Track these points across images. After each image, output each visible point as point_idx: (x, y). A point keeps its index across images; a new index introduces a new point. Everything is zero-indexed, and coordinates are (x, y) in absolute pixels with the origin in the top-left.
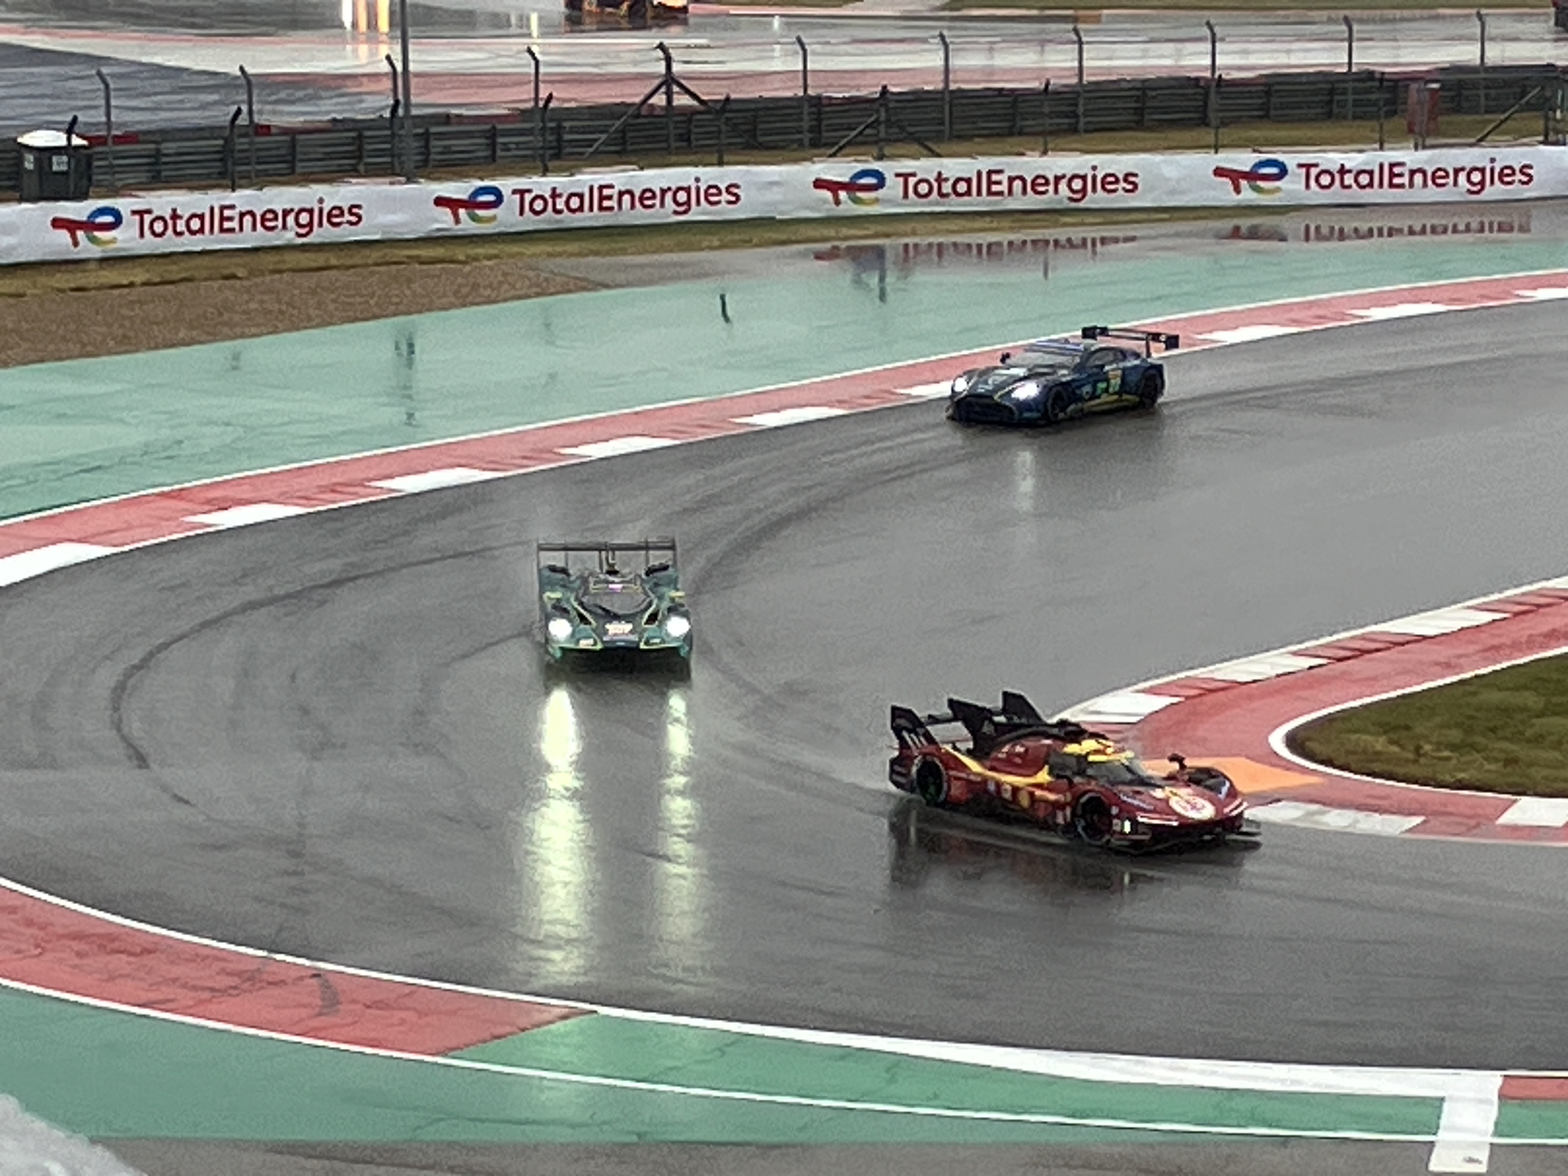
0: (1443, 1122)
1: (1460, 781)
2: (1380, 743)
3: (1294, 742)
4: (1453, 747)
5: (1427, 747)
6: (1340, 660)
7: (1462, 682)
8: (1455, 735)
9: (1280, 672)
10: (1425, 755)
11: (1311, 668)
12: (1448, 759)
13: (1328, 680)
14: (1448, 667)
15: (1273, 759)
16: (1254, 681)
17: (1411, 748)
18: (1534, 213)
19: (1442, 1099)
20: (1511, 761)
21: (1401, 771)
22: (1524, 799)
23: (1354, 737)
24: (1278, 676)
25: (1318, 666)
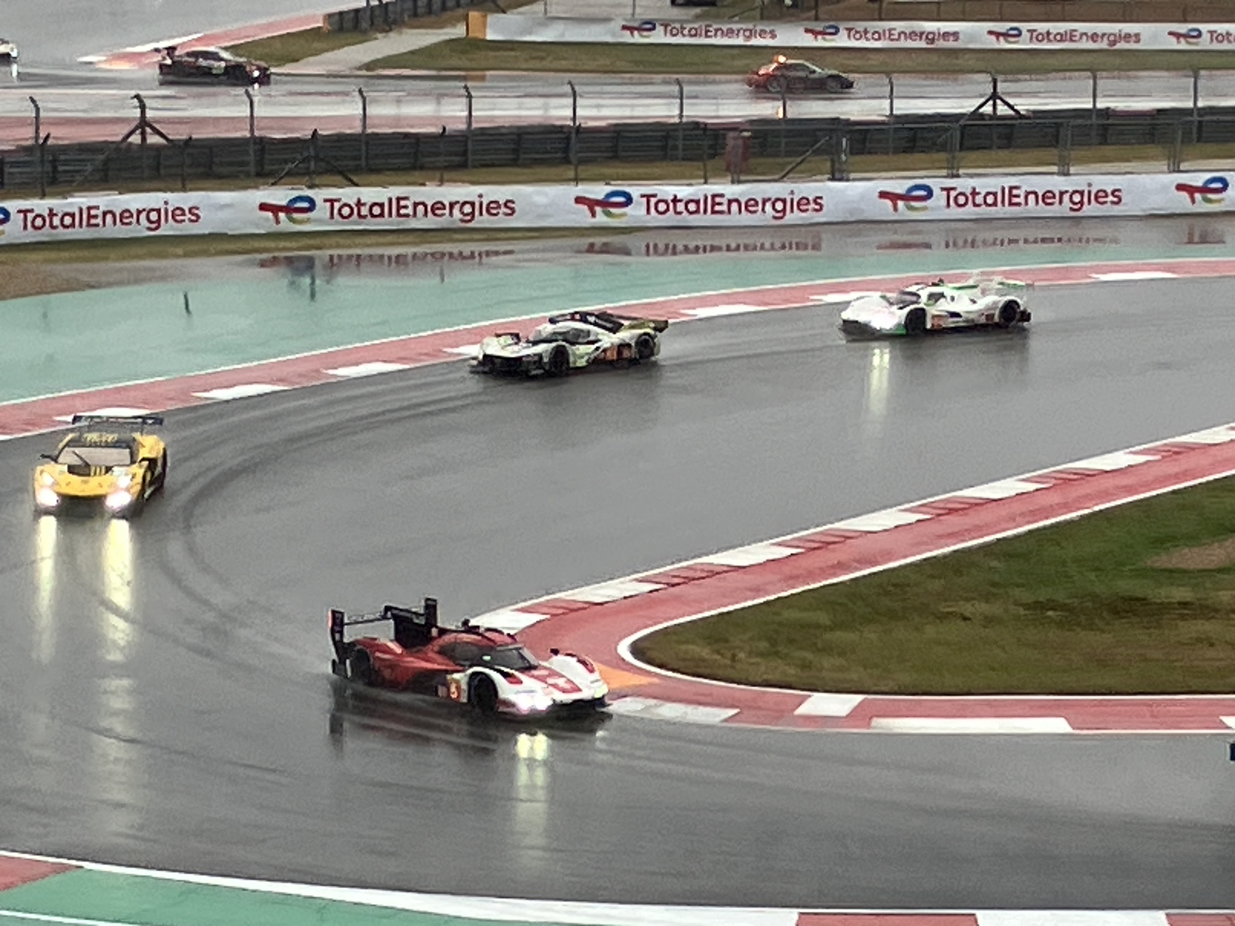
1: (766, 680)
2: (705, 652)
3: (637, 650)
4: (762, 655)
5: (742, 655)
6: (673, 585)
7: (767, 603)
8: (763, 645)
9: (627, 594)
10: (740, 661)
11: (651, 592)
12: (758, 664)
13: (663, 602)
14: (757, 591)
15: (622, 664)
16: (607, 602)
17: (729, 655)
18: (824, 236)
20: (806, 666)
21: (720, 673)
22: (816, 695)
23: (683, 647)
24: (625, 598)
25: (657, 590)
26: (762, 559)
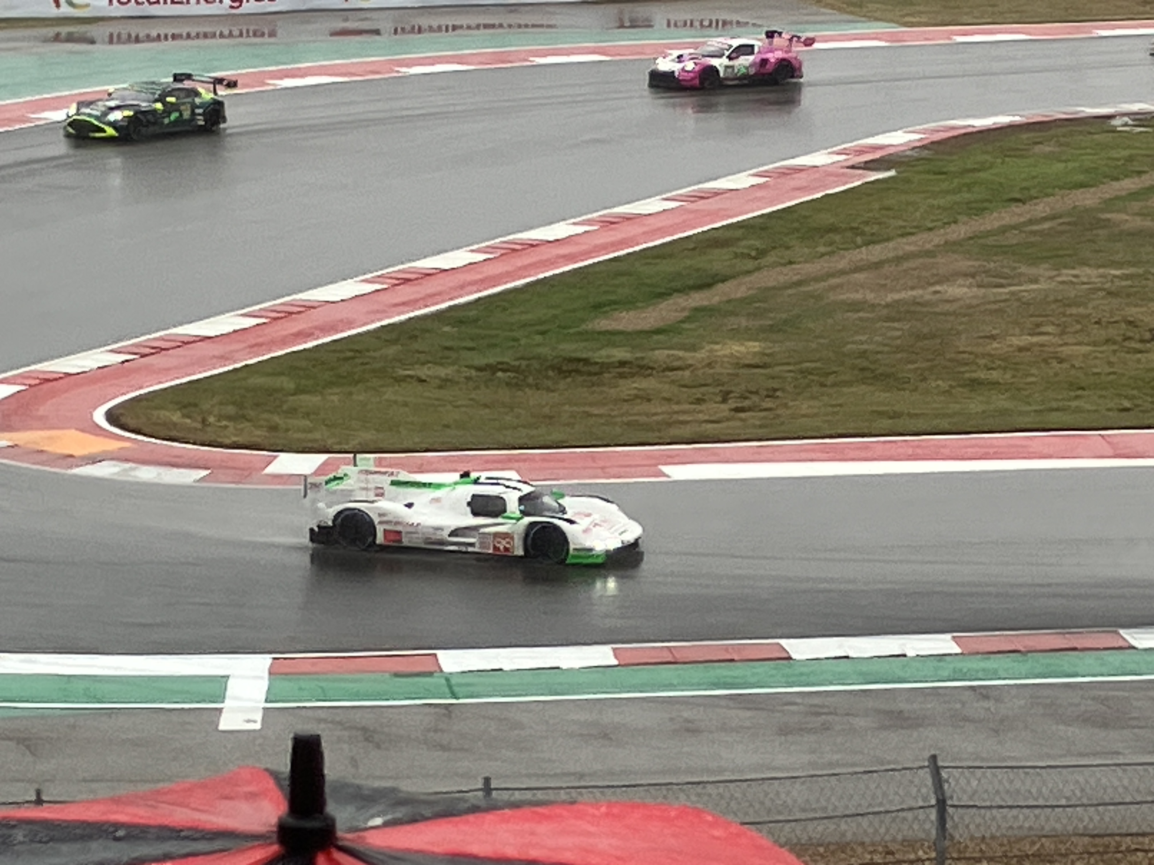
0: (228, 693)
1: (234, 442)
2: (176, 417)
3: (112, 417)
4: (229, 418)
5: (211, 419)
6: (143, 356)
7: (235, 370)
8: (231, 410)
9: (101, 365)
10: (209, 425)
11: (123, 362)
12: (226, 427)
13: (137, 370)
14: (224, 358)
15: (97, 430)
16: (82, 373)
17: (200, 419)
18: (279, 23)
19: (228, 677)
20: (274, 428)
21: (191, 437)
22: (282, 455)
23: (155, 413)
24: (99, 368)
25: (127, 361)
26: (229, 329)
